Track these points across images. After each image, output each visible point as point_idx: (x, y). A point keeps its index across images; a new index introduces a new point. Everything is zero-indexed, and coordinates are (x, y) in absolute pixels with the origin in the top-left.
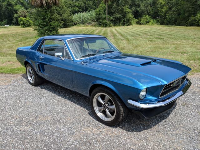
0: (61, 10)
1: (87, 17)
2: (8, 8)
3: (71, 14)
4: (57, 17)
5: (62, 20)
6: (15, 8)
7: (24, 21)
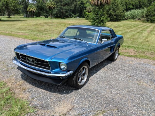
0: (116, 7)
1: (138, 13)
2: (81, 6)
3: (124, 11)
4: (112, 13)
5: (115, 15)
6: (85, 5)
7: (88, 15)
